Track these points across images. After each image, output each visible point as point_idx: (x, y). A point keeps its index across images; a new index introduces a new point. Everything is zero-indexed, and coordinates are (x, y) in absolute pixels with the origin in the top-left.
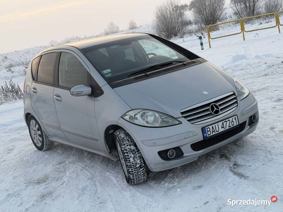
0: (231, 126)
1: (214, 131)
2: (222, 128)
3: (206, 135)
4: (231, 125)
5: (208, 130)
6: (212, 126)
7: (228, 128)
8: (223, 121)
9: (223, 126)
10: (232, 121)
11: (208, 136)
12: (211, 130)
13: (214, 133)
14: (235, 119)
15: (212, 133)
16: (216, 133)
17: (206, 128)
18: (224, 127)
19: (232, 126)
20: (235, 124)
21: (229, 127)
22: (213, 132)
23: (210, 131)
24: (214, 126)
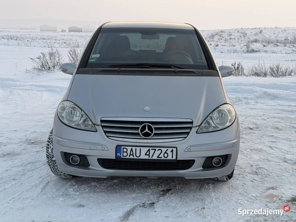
0: (161, 158)
1: (133, 155)
2: (146, 155)
3: (121, 155)
4: (162, 155)
5: (125, 150)
6: (132, 149)
7: (155, 157)
8: (151, 148)
9: (148, 153)
10: (166, 153)
11: (122, 157)
12: (129, 152)
13: (131, 157)
14: (172, 151)
15: (129, 157)
16: (135, 157)
17: (122, 147)
18: (149, 155)
19: (163, 158)
20: (170, 158)
21: (158, 157)
22: (130, 155)
23: (126, 152)
24: (134, 148)
